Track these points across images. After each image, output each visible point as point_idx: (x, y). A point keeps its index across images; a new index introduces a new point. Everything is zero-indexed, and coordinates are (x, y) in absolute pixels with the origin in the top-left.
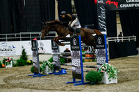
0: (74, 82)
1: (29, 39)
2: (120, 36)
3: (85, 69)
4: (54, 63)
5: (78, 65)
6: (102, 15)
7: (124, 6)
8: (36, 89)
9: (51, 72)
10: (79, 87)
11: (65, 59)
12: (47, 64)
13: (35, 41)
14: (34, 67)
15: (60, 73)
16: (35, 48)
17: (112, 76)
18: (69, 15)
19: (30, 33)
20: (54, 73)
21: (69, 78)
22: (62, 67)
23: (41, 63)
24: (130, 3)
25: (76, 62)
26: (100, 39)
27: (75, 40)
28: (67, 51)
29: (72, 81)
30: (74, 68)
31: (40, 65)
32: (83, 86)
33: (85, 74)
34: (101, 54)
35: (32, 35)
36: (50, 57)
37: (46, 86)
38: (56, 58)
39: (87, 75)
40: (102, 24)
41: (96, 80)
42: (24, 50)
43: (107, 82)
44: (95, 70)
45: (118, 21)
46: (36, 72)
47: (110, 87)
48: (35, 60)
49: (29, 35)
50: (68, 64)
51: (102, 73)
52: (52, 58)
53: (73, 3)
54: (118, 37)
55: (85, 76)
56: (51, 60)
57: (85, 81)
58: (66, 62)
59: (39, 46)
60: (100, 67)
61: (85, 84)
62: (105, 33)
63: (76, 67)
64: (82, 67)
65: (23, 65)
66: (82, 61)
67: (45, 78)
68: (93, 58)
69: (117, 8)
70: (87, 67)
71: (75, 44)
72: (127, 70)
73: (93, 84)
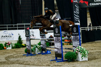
0: (56, 60)
1: (23, 29)
2: (90, 26)
3: (64, 50)
4: (41, 46)
5: (59, 47)
6: (77, 11)
7: (93, 4)
8: (29, 65)
9: (39, 52)
10: (60, 64)
11: (50, 43)
12: (37, 47)
13: (28, 30)
14: (27, 49)
15: (46, 53)
16: (28, 35)
17: (84, 55)
18: (50, 10)
19: (24, 24)
20: (42, 53)
21: (53, 57)
22: (48, 49)
23: (32, 46)
24: (97, 2)
25: (57, 45)
26: (75, 29)
27: (57, 29)
28: (51, 37)
29: (55, 59)
30: (56, 50)
31: (32, 48)
32: (63, 63)
33: (64, 54)
34: (76, 39)
35: (26, 26)
36: (38, 41)
37: (36, 63)
38: (43, 43)
39: (66, 54)
40: (77, 18)
41: (72, 58)
42: (20, 37)
43: (80, 60)
44: (72, 51)
45: (88, 15)
46: (29, 53)
47: (83, 63)
48: (28, 43)
49: (23, 26)
50: (52, 47)
51: (77, 53)
52: (40, 43)
53: (55, 2)
54: (88, 27)
55: (64, 55)
56: (40, 44)
57: (64, 59)
58: (50, 45)
59: (31, 34)
60: (75, 49)
61: (64, 61)
62: (79, 24)
63: (57, 49)
64: (62, 48)
65: (19, 48)
66: (62, 45)
67: (35, 57)
68: (70, 42)
69: (87, 6)
70: (65, 49)
71: (57, 32)
72: (95, 51)
73: (70, 61)
